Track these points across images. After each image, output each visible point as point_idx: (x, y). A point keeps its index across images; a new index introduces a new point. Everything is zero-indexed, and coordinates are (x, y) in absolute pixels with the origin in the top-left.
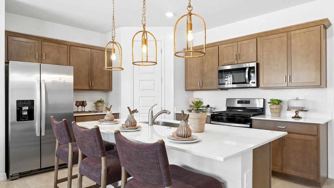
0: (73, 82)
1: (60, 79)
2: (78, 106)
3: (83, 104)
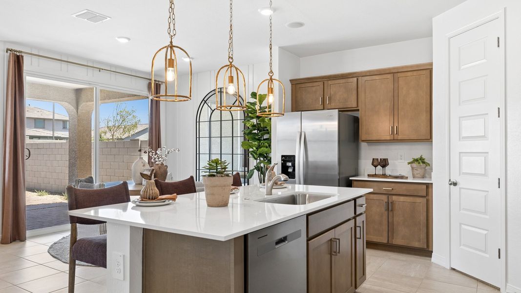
0: (337, 129)
1: (321, 126)
2: (375, 167)
3: (384, 163)
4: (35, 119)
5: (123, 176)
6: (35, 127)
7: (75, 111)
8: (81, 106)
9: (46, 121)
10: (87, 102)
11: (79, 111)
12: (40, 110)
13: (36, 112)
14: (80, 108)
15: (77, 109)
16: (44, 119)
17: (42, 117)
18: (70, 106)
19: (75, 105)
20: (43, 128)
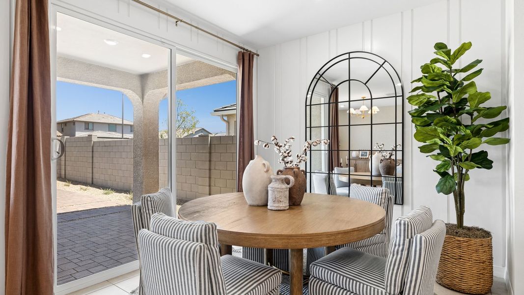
4: (109, 124)
5: (191, 175)
6: (109, 131)
7: (140, 100)
8: (147, 94)
9: (117, 126)
10: (154, 89)
11: (144, 100)
12: (112, 117)
13: (109, 119)
14: (146, 97)
15: (143, 98)
16: (116, 124)
17: (114, 122)
18: (134, 94)
19: (141, 94)
20: (115, 131)
